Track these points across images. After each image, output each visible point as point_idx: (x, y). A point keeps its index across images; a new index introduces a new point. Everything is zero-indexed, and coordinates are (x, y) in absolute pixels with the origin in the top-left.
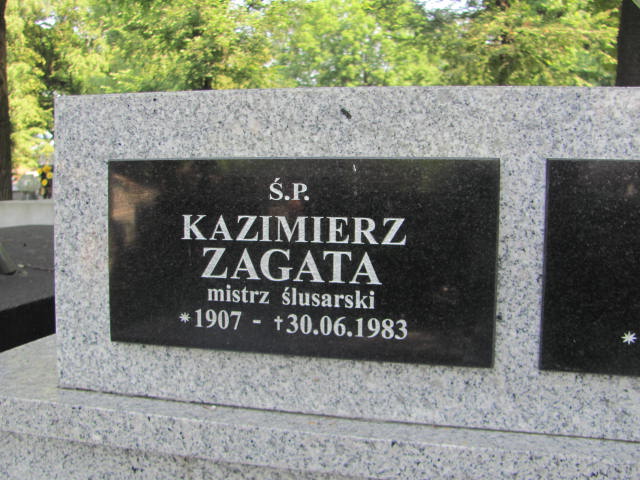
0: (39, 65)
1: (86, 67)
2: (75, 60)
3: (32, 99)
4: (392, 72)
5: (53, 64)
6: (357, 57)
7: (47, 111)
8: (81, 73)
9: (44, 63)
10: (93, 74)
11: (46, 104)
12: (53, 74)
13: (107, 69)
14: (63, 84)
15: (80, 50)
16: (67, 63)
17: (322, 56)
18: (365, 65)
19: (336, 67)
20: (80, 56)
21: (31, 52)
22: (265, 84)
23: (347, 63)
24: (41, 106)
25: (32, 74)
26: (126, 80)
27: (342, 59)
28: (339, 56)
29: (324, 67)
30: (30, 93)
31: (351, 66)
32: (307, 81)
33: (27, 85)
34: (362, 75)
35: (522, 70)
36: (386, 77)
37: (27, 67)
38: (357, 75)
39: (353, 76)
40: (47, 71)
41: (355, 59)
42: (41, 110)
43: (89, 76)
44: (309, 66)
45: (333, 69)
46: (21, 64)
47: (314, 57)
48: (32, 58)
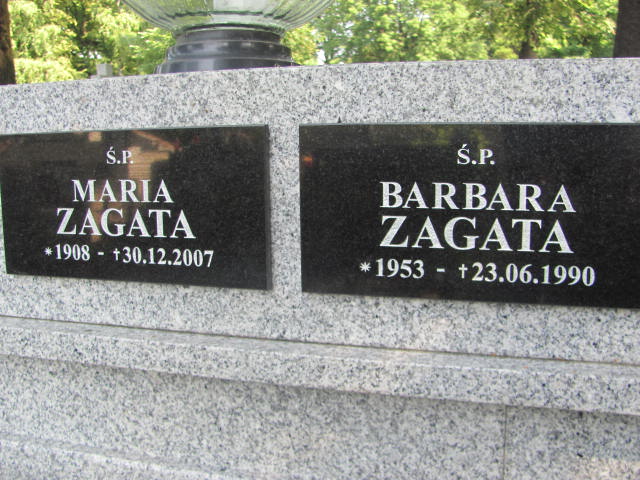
0: (71, 27)
1: (116, 26)
2: (105, 20)
3: (66, 61)
4: (428, 21)
5: (85, 25)
6: (392, 7)
7: (81, 72)
8: (112, 33)
9: (76, 24)
10: (123, 34)
11: (79, 65)
12: (86, 34)
13: (137, 28)
14: (96, 44)
15: (110, 10)
16: (98, 23)
17: (356, 7)
18: (399, 14)
19: (371, 17)
20: (109, 16)
21: (62, 13)
22: (293, 38)
23: (381, 13)
24: (75, 67)
25: (65, 35)
26: (156, 38)
27: (376, 10)
28: (372, 6)
29: (357, 18)
30: (64, 55)
31: (385, 16)
32: (342, 32)
33: (60, 47)
34: (397, 25)
35: (548, 15)
36: (421, 26)
37: (57, 30)
38: (392, 25)
39: (387, 26)
40: (80, 32)
41: (389, 9)
42: (74, 70)
43: (120, 35)
44: (342, 17)
45: (367, 19)
46: (53, 27)
47: (348, 7)
48: (64, 19)
